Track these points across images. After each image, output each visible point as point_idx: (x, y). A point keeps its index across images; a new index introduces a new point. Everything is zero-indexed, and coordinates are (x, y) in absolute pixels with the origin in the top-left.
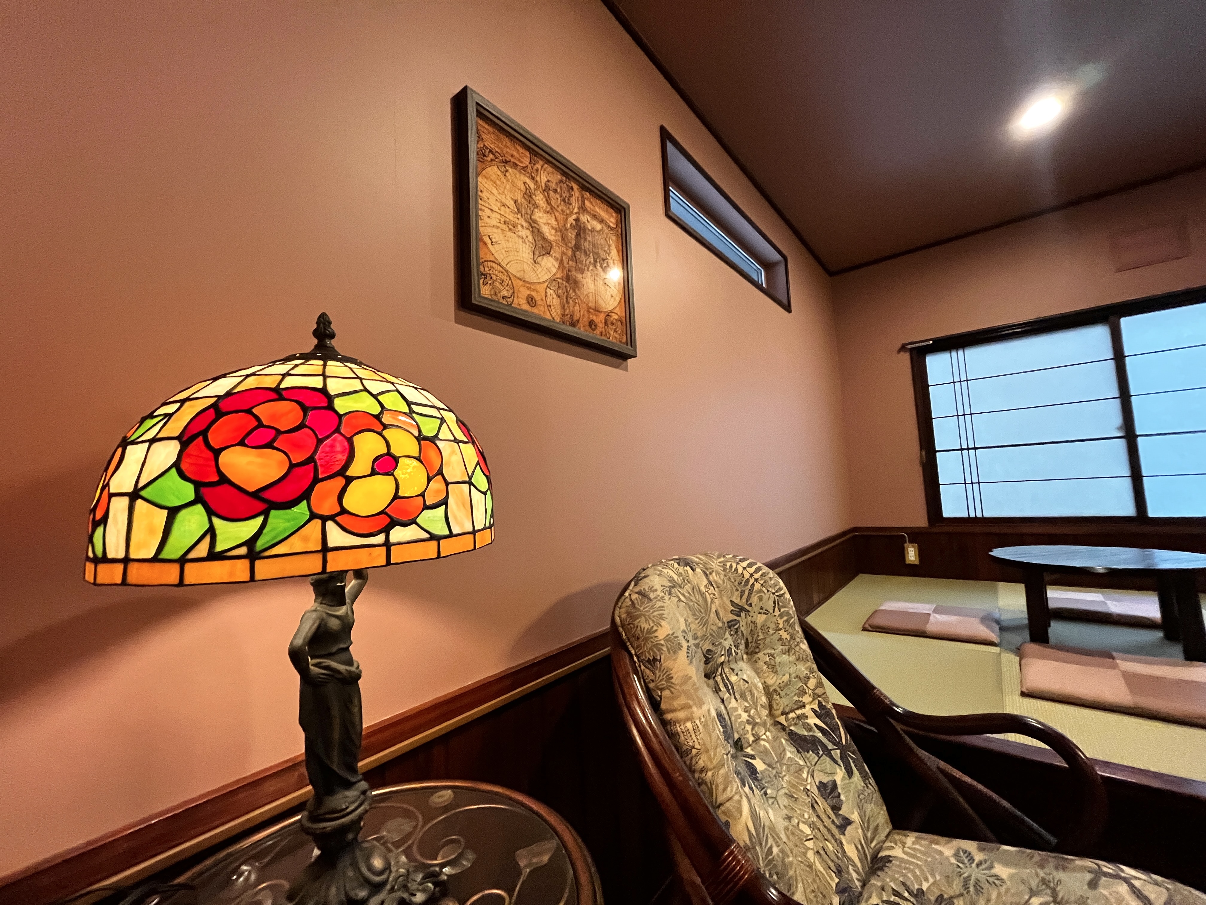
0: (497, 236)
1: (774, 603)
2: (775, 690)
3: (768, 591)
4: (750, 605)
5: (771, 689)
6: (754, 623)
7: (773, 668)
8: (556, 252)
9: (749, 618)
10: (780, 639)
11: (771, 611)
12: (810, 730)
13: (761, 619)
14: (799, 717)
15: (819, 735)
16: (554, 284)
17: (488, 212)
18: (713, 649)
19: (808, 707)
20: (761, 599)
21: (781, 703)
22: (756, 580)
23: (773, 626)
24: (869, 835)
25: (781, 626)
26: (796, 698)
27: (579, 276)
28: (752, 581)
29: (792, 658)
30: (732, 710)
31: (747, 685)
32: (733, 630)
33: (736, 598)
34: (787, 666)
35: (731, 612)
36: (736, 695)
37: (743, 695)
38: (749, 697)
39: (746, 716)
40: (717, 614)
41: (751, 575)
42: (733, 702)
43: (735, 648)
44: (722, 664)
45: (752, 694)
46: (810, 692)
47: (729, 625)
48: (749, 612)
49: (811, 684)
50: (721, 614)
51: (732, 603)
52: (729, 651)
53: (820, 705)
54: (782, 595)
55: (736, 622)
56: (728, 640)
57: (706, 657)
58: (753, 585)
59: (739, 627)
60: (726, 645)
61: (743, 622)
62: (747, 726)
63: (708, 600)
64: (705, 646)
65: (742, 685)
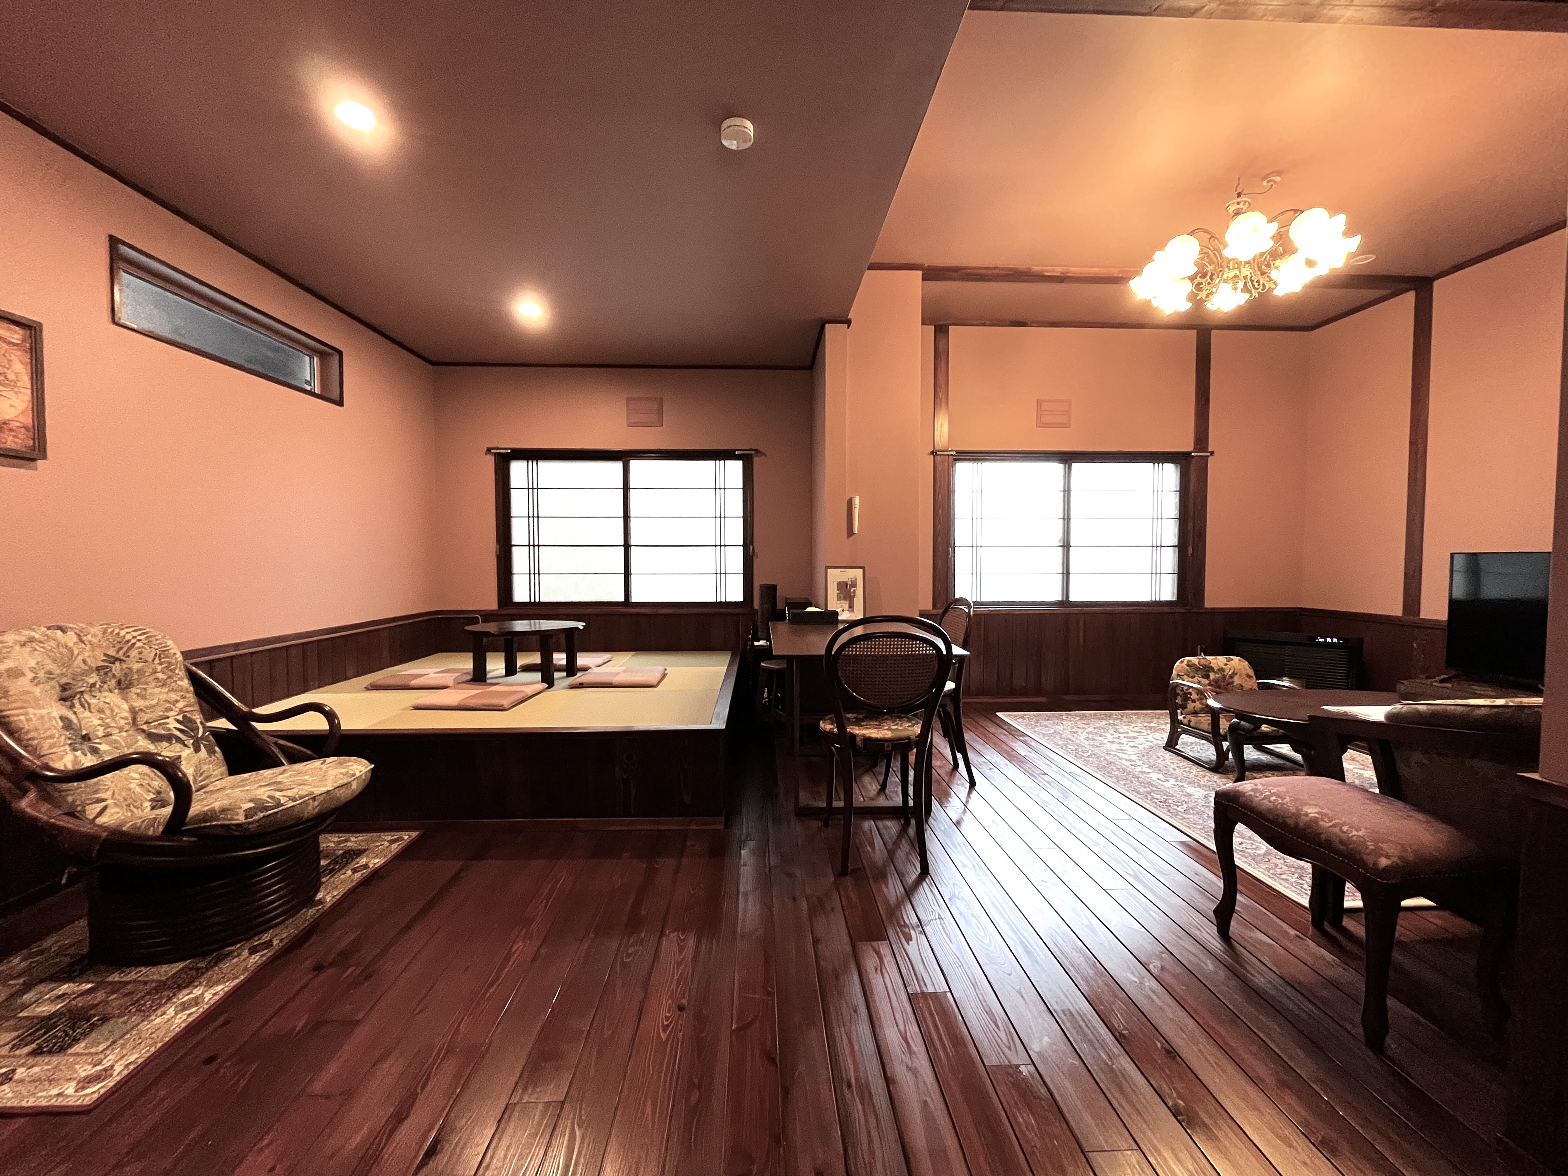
1: (156, 655)
2: (141, 709)
3: (150, 648)
4: (128, 657)
5: (137, 709)
6: (128, 668)
7: (141, 696)
9: (125, 666)
10: (157, 678)
11: (150, 661)
12: (169, 729)
14: (161, 724)
15: (177, 733)
18: (74, 683)
19: (172, 718)
20: (140, 653)
22: (138, 640)
23: (149, 670)
25: (157, 670)
26: (161, 713)
28: (133, 641)
30: (84, 718)
31: (107, 705)
32: (102, 672)
33: (112, 652)
34: (159, 694)
35: (103, 661)
36: (92, 710)
37: (101, 711)
38: (108, 712)
39: (99, 722)
40: (84, 661)
41: (134, 637)
42: (87, 714)
43: (102, 683)
44: (82, 692)
45: (112, 711)
46: (177, 710)
47: (98, 669)
48: (124, 661)
49: (180, 705)
50: (89, 661)
51: (105, 655)
52: (94, 685)
53: (184, 717)
54: (166, 650)
55: (107, 667)
56: (93, 678)
57: (64, 688)
58: (134, 644)
59: (111, 670)
60: (91, 681)
61: (116, 668)
62: (98, 728)
63: (76, 652)
64: (64, 681)
65: (102, 705)
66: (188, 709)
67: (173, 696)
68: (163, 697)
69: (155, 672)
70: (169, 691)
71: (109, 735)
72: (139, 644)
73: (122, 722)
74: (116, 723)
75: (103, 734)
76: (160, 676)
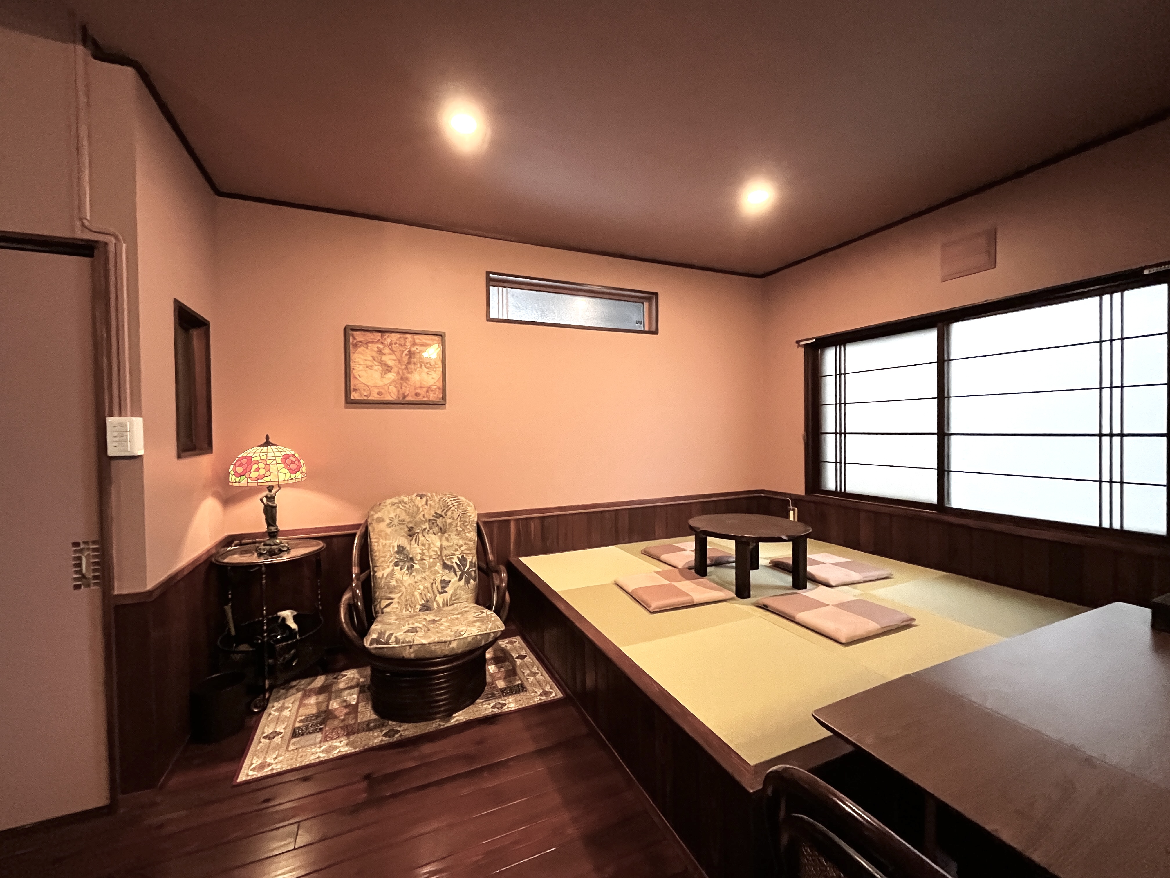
0: (361, 373)
1: (459, 516)
2: (444, 547)
3: (458, 511)
4: (446, 515)
5: (443, 546)
6: (446, 522)
7: (447, 539)
8: (395, 369)
9: (444, 520)
10: (457, 530)
11: (456, 519)
12: (452, 563)
13: (449, 521)
14: (450, 558)
15: (455, 566)
16: (393, 384)
17: (358, 366)
18: (415, 527)
19: (457, 556)
20: (452, 513)
21: (445, 552)
22: (454, 506)
23: (454, 524)
24: (453, 599)
25: (459, 525)
26: (453, 552)
27: (409, 376)
28: (451, 506)
29: (458, 538)
30: (413, 548)
31: (428, 542)
32: (431, 523)
33: (439, 512)
34: (455, 540)
35: (433, 516)
36: (420, 544)
37: (423, 545)
38: (427, 546)
39: (420, 551)
40: (424, 515)
41: (452, 504)
42: (416, 545)
43: (429, 528)
44: (418, 533)
45: (429, 545)
46: (460, 551)
47: (430, 520)
48: (444, 517)
49: (463, 548)
50: (426, 516)
51: (436, 513)
52: (425, 529)
53: (463, 556)
54: (465, 513)
55: (434, 520)
56: (426, 526)
57: (410, 529)
58: (451, 508)
59: (436, 522)
60: (424, 527)
61: (439, 521)
62: (419, 555)
63: (421, 510)
64: (411, 525)
65: (425, 542)
66: (465, 552)
67: (461, 542)
68: (455, 542)
69: (457, 526)
70: (460, 539)
71: (423, 559)
72: (453, 508)
73: (432, 553)
74: (429, 552)
75: (420, 559)
76: (459, 529)
